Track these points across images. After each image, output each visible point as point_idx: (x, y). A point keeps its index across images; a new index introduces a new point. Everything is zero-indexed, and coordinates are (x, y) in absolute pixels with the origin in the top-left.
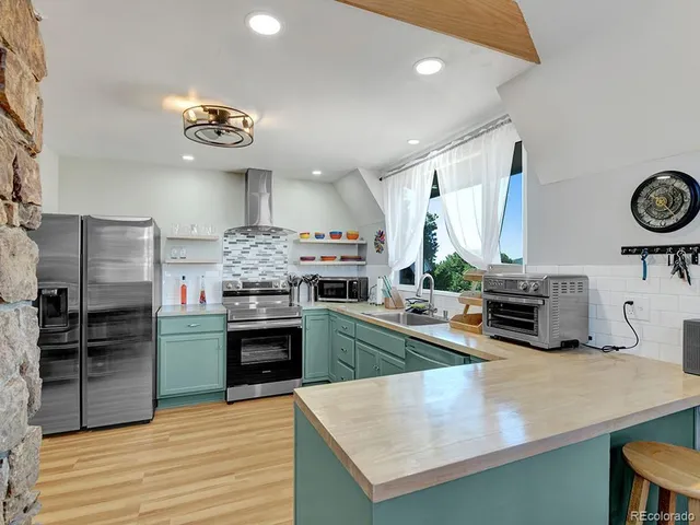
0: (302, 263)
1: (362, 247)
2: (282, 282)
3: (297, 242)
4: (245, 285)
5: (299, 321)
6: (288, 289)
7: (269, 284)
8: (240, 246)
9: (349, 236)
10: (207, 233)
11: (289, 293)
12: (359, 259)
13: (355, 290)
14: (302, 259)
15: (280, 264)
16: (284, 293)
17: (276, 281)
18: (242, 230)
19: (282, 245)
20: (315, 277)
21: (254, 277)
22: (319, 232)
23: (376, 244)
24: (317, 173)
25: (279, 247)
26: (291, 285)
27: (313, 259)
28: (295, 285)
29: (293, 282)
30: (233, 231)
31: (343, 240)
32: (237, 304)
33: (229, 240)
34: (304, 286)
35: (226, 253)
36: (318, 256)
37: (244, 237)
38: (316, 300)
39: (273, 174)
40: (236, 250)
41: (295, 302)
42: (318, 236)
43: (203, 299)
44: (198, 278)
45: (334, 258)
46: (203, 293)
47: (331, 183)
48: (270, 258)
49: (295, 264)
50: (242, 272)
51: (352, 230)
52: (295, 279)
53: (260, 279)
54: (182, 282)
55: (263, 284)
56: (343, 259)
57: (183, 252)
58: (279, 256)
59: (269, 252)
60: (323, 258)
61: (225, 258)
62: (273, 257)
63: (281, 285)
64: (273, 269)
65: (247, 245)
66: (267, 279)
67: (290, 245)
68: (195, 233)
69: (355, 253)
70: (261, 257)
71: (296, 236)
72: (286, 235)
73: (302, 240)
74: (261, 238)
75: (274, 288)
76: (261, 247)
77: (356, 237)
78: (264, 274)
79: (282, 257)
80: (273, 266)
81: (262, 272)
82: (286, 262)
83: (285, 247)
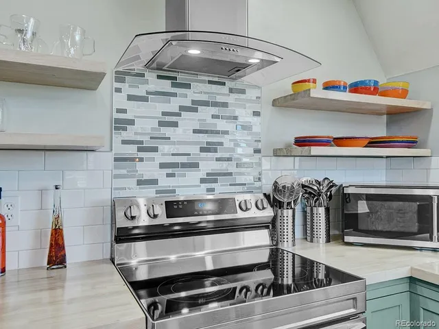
0: (298, 150)
4: (171, 208)
8: (157, 108)
15: (245, 153)
19: (249, 108)
25: (244, 115)
30: (138, 67)
32: (173, 258)
33: (127, 89)
35: (121, 124)
37: (166, 86)
40: (145, 117)
43: (57, 250)
44: (42, 191)
46: (57, 234)
48: (225, 139)
50: (160, 175)
59: (221, 125)
61: (118, 138)
62: (232, 138)
64: (232, 167)
65: (173, 105)
70: (204, 139)
74: (207, 89)
76: (205, 113)
78: (211, 178)
79: (249, 138)
80: (229, 159)
81: (208, 174)
82: (257, 151)
83: (257, 114)
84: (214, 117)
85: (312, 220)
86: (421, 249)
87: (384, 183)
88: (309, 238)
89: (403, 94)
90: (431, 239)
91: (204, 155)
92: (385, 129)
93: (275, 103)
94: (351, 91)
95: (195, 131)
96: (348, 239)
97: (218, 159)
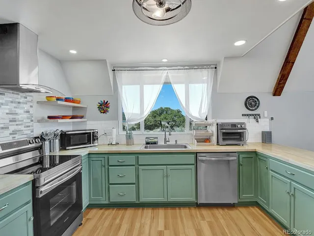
4: (4, 146)
5: (81, 167)
7: (26, 142)
12: (82, 117)
13: (96, 138)
14: (50, 117)
15: (27, 122)
19: (29, 104)
25: (27, 107)
49: (39, 122)
58: (27, 115)
59: (18, 111)
64: (22, 127)
74: (12, 96)
76: (11, 106)
78: (14, 133)
79: (29, 116)
80: (21, 124)
81: (13, 131)
82: (32, 121)
83: (31, 106)
84: (15, 107)
85: (53, 145)
86: (88, 147)
87: (72, 130)
88: (52, 151)
89: (79, 102)
90: (90, 144)
91: (11, 123)
92: (71, 111)
93: (38, 102)
94: (65, 101)
95: (7, 114)
96: (67, 148)
97: (17, 125)
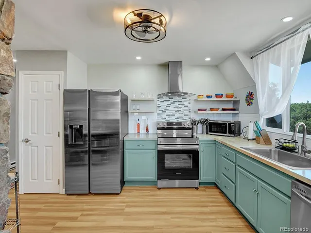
0: (199, 112)
1: (236, 103)
2: (188, 122)
3: (196, 100)
4: (168, 124)
5: (197, 147)
6: (191, 126)
7: (180, 124)
8: (166, 103)
9: (227, 96)
10: (149, 97)
11: (192, 129)
12: (234, 110)
13: (233, 129)
14: (199, 110)
15: (186, 112)
16: (189, 129)
17: (184, 122)
18: (166, 94)
19: (188, 102)
20: (206, 120)
21: (173, 120)
22: (208, 94)
23: (246, 100)
24: (208, 59)
25: (186, 104)
26: (192, 124)
27: (205, 110)
28: (195, 125)
29: (194, 123)
30: (162, 95)
31: (224, 99)
33: (160, 100)
34: (200, 125)
35: (159, 107)
36: (208, 108)
37: (168, 99)
38: (207, 133)
39: (183, 63)
40: (164, 105)
41: (195, 134)
42: (208, 97)
43: (147, 130)
45: (218, 109)
46: (147, 127)
47: (216, 66)
48: (181, 109)
49: (195, 112)
50: (167, 117)
51: (230, 92)
52: (195, 121)
53: (175, 121)
54: (138, 122)
55: (178, 124)
56: (224, 110)
57: (138, 107)
58: (186, 108)
59: (180, 106)
60: (211, 110)
61: (158, 110)
62: (183, 109)
63: (187, 124)
64: (183, 116)
65: (169, 102)
66: (180, 120)
67: (192, 102)
68: (143, 97)
69: (231, 106)
70: (177, 109)
71: (195, 97)
72: (190, 96)
73: (199, 99)
74: (177, 99)
75: (183, 126)
76: (177, 104)
77: (232, 96)
79: (188, 109)
81: (177, 117)
82: (190, 112)
84: (179, 104)
91: (176, 113)
92: (232, 104)
95: (174, 108)
97: (179, 114)
